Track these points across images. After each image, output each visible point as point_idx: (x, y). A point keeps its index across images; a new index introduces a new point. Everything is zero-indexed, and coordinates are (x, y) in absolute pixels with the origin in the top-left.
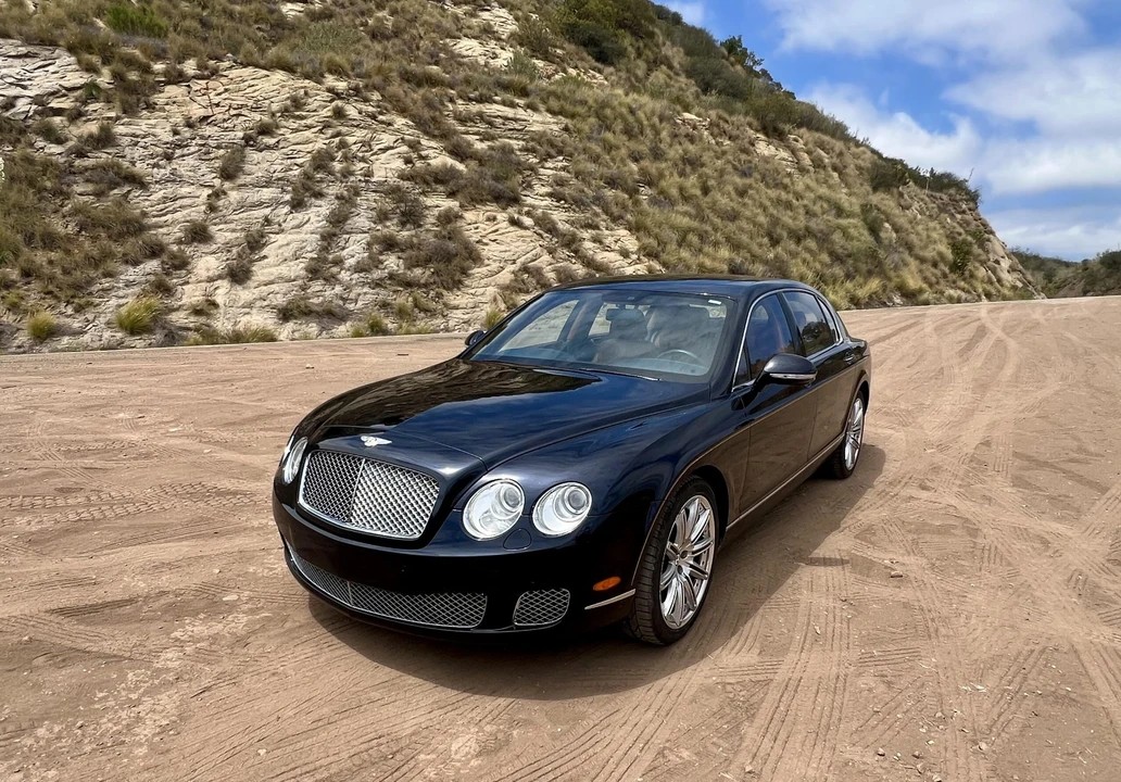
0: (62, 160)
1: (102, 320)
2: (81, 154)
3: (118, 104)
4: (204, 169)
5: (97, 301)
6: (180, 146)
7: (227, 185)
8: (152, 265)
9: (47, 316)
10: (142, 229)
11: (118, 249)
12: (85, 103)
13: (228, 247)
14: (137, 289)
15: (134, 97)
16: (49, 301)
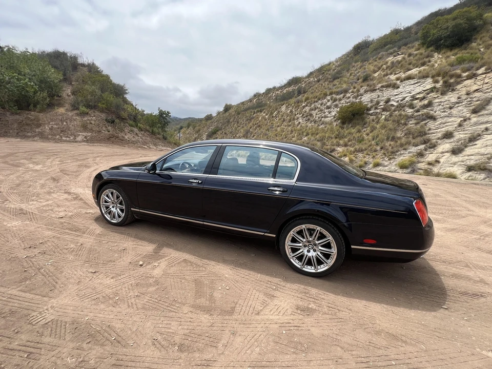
0: (410, 114)
1: (395, 163)
2: (418, 111)
3: (440, 92)
4: (465, 110)
5: (397, 157)
6: (458, 103)
7: (474, 115)
8: (422, 147)
9: (379, 161)
10: (425, 134)
11: (413, 141)
12: (428, 94)
13: (459, 140)
14: (411, 154)
15: (448, 87)
16: (383, 156)
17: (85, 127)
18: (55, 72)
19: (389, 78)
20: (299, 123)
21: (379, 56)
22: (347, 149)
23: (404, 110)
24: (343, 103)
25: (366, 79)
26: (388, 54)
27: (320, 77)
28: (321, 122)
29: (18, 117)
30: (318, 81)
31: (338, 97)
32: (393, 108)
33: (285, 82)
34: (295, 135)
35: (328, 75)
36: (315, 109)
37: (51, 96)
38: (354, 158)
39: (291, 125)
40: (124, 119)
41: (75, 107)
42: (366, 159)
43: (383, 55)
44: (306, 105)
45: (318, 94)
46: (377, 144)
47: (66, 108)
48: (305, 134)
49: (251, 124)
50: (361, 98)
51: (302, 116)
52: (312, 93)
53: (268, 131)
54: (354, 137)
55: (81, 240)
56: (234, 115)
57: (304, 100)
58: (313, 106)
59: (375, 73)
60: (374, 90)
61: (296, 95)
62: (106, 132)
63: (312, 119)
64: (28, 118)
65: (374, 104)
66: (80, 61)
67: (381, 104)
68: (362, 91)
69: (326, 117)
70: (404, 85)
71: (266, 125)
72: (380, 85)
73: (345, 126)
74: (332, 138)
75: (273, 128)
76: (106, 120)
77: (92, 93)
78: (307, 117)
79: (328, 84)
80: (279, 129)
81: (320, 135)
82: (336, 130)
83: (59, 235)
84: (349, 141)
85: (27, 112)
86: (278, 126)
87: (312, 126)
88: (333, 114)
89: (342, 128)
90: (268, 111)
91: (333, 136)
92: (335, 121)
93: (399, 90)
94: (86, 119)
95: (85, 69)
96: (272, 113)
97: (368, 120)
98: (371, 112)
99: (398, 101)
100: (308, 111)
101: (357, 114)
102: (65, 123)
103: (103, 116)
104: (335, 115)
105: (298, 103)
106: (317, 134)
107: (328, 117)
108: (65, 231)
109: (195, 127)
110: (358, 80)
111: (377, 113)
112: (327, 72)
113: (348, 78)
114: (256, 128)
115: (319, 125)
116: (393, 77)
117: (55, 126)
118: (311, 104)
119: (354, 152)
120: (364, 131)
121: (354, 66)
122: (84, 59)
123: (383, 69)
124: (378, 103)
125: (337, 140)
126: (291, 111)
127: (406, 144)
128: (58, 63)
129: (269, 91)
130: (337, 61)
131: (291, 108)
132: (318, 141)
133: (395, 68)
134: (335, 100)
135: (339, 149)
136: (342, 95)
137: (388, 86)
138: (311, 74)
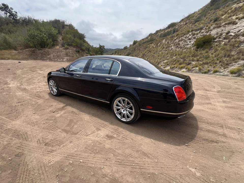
0: (243, 40)
1: (228, 71)
5: (229, 67)
9: (216, 69)
11: (242, 57)
14: (240, 65)
16: (221, 67)
17: (67, 55)
18: (55, 30)
19: (232, 18)
20: (172, 49)
21: (227, 5)
22: (198, 63)
23: (239, 38)
24: (199, 36)
25: (216, 20)
26: (233, 3)
27: (187, 22)
28: (184, 48)
29: (41, 51)
30: (186, 24)
31: (196, 32)
32: (231, 37)
33: (167, 26)
34: (169, 56)
35: (192, 20)
36: (182, 40)
37: (54, 41)
38: (202, 68)
39: (167, 50)
40: (83, 50)
41: (63, 46)
42: (209, 69)
43: (230, 4)
44: (177, 39)
45: (184, 32)
46: (218, 60)
47: (59, 46)
48: (174, 55)
49: (146, 50)
50: (211, 32)
51: (174, 45)
52: (182, 31)
53: (155, 54)
54: (203, 56)
55: (38, 101)
56: (138, 46)
57: (175, 36)
58: (180, 39)
59: (223, 16)
60: (219, 27)
61: (172, 33)
62: (76, 57)
63: (179, 46)
64: (45, 51)
65: (218, 35)
66: (66, 23)
67: (223, 35)
68: (212, 28)
69: (187, 45)
70: (240, 22)
71: (154, 50)
72: (224, 23)
73: (199, 49)
74: (190, 57)
75: (157, 52)
76: (76, 51)
77: (70, 39)
78: (176, 45)
79: (192, 25)
80: (160, 53)
81: (183, 55)
82: (193, 52)
83: (32, 99)
84: (200, 58)
85: (44, 49)
86: (160, 51)
87: (179, 50)
88: (192, 43)
89: (197, 51)
90: (155, 43)
91: (190, 56)
92: (193, 47)
93: (237, 25)
94: (67, 51)
95: (68, 27)
96: (157, 44)
97: (214, 45)
98: (216, 40)
99: (235, 33)
100: (177, 42)
101: (207, 42)
102: (59, 53)
103: (75, 49)
104: (193, 43)
105: (172, 37)
106: (181, 54)
107: (189, 45)
108: (35, 97)
109: (119, 53)
110: (211, 21)
111: (220, 40)
112: (192, 18)
113: (205, 21)
114: (148, 52)
115: (183, 50)
116: (234, 17)
117: (55, 55)
118: (180, 37)
119: (202, 64)
120: (210, 52)
121: (209, 13)
122: (67, 23)
123: (229, 13)
124: (221, 34)
125: (193, 57)
126: (168, 43)
127: (237, 59)
128: (56, 26)
129: (157, 32)
130: (199, 11)
131: (168, 41)
132: (182, 58)
133: (237, 11)
134: (194, 34)
135: (193, 63)
136: (199, 32)
137: (229, 24)
138: (182, 20)
